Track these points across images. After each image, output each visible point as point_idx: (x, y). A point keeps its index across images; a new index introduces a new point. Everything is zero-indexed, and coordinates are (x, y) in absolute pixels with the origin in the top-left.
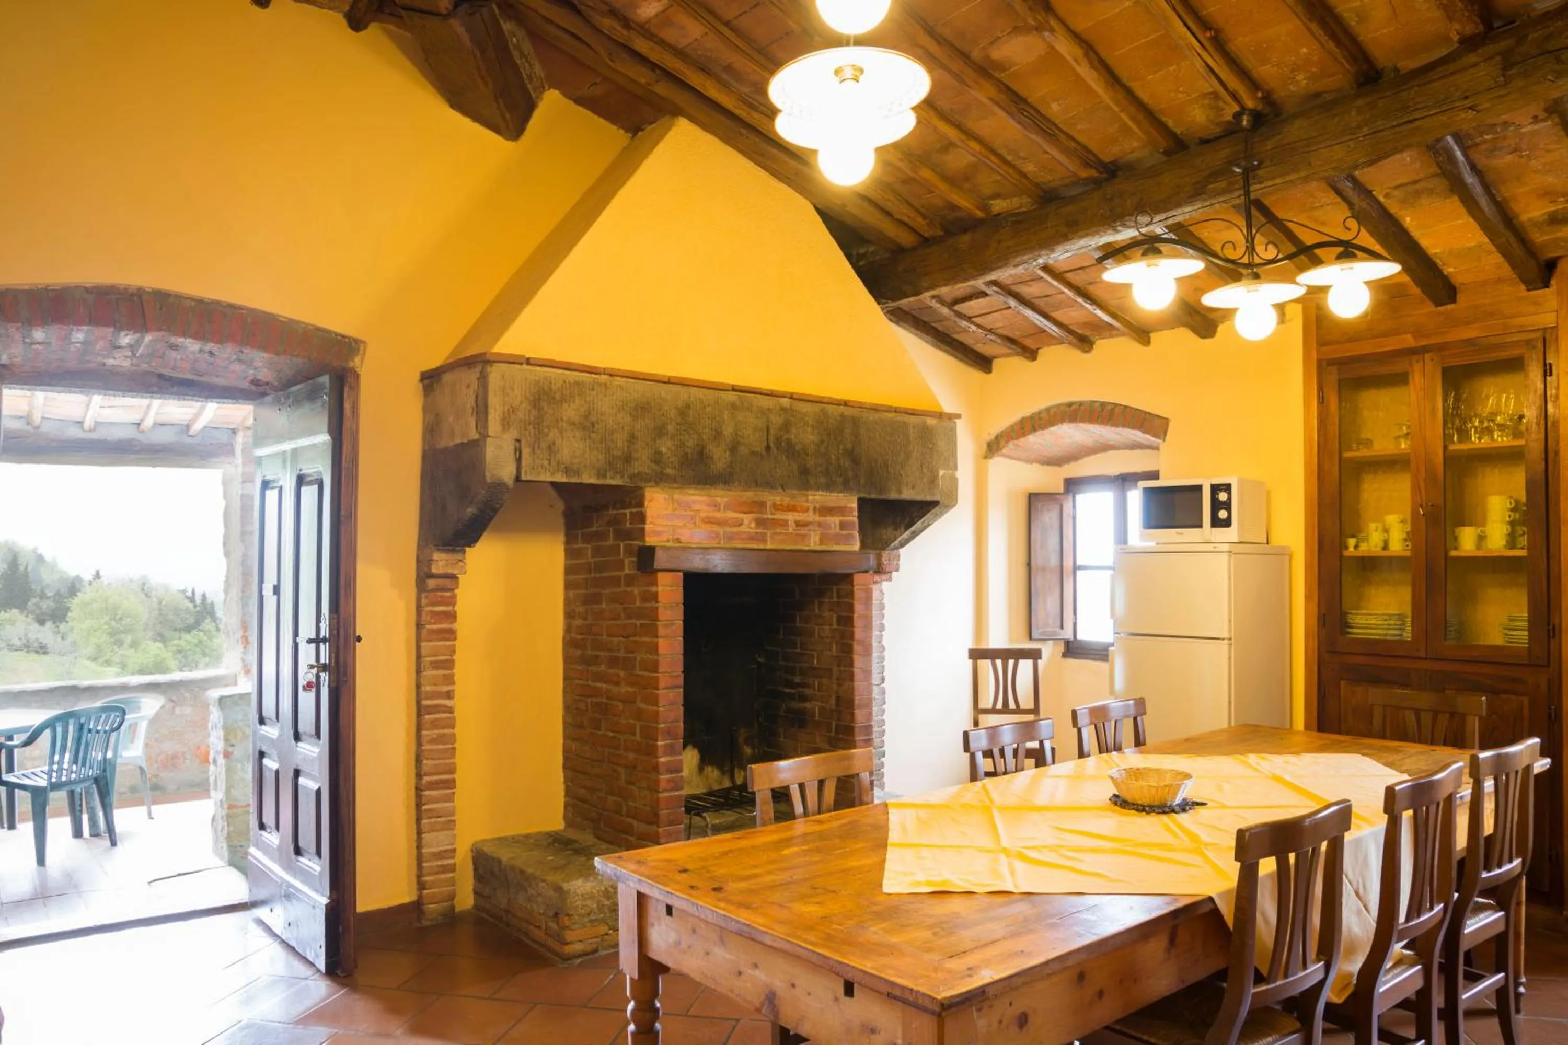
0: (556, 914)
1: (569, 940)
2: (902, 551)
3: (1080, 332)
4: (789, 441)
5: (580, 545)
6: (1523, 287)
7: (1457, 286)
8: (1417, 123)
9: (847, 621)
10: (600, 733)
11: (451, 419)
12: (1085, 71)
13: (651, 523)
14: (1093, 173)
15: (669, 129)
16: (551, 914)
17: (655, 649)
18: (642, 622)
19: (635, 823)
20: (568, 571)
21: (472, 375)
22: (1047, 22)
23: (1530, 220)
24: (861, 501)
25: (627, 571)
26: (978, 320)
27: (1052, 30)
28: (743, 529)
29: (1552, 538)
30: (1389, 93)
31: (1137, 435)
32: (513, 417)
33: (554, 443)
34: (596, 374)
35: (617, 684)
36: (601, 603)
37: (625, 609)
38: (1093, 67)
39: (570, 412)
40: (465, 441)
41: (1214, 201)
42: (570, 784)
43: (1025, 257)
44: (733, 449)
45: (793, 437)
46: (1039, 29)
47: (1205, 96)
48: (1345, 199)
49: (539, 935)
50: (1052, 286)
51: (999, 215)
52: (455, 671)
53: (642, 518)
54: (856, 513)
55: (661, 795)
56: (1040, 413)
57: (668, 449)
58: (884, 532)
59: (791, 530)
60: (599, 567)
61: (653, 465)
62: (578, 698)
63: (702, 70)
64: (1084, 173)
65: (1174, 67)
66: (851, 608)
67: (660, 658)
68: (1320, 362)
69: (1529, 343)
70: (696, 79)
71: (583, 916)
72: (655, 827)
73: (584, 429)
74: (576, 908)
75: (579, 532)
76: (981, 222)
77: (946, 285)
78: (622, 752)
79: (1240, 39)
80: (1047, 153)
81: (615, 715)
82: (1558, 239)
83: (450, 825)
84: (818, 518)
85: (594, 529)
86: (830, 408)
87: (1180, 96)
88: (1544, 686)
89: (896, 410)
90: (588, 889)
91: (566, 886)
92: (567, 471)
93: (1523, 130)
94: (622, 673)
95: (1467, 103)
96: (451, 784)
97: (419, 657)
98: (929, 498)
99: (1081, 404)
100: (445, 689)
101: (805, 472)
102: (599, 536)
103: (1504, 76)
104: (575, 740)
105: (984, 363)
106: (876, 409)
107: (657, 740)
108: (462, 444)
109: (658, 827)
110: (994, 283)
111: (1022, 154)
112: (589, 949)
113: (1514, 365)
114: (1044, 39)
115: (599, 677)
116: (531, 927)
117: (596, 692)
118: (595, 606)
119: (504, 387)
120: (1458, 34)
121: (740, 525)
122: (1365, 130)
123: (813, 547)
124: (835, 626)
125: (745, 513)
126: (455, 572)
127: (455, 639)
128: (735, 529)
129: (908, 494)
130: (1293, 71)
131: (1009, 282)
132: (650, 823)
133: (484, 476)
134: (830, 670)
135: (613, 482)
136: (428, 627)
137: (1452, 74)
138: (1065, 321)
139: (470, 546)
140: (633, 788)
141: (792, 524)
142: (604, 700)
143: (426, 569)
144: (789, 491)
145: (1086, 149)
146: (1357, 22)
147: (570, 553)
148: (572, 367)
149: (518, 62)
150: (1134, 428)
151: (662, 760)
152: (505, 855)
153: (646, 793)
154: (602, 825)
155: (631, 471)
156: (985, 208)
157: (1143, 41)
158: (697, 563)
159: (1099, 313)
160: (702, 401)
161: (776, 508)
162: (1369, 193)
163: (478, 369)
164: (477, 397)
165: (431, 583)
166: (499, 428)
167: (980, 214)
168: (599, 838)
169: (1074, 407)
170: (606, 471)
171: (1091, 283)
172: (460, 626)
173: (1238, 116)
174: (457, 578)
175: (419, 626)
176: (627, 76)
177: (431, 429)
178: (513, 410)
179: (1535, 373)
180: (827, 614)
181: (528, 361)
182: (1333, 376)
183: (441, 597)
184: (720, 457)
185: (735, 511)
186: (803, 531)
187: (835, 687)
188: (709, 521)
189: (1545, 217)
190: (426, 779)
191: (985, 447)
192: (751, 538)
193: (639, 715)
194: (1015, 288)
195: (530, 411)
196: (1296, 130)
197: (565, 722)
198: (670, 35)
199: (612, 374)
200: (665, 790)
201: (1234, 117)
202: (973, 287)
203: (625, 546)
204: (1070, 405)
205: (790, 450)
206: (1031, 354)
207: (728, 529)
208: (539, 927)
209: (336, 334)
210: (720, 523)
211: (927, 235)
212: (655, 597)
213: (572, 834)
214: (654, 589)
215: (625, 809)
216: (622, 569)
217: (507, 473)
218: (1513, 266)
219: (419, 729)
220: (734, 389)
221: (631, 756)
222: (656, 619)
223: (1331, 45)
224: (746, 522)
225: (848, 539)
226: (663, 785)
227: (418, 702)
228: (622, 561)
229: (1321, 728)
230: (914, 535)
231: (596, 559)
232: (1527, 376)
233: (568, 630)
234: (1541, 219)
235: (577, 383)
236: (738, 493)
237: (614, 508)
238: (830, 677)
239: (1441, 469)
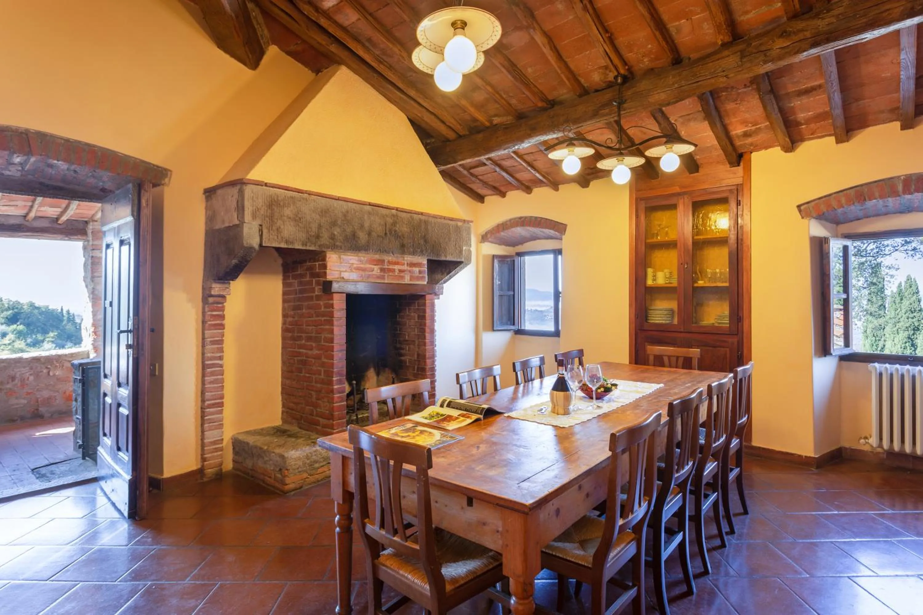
0: (280, 470)
1: (287, 483)
2: (445, 285)
3: (527, 184)
4: (395, 231)
5: (291, 281)
6: (728, 166)
7: (699, 165)
8: (700, 83)
9: (422, 317)
10: (302, 375)
11: (222, 213)
12: (547, 51)
13: (330, 269)
14: (544, 105)
15: (337, 71)
16: (278, 469)
17: (332, 332)
18: (325, 318)
19: (320, 419)
20: (284, 294)
21: (235, 191)
22: (533, 24)
23: (736, 134)
24: (429, 261)
25: (316, 293)
26: (480, 177)
27: (534, 29)
28: (374, 273)
29: (740, 278)
30: (687, 68)
31: (551, 232)
32: (258, 213)
33: (280, 228)
34: (302, 193)
35: (311, 349)
36: (303, 309)
37: (315, 312)
38: (551, 49)
39: (288, 212)
40: (231, 225)
41: (602, 119)
42: (285, 401)
43: (510, 145)
44: (369, 234)
45: (397, 229)
46: (527, 28)
47: (600, 68)
48: (658, 122)
49: (271, 481)
50: (517, 161)
51: (496, 125)
52: (224, 346)
53: (325, 267)
54: (426, 266)
55: (335, 405)
56: (506, 222)
57: (338, 233)
58: (436, 276)
59: (396, 274)
60: (301, 291)
61: (331, 241)
62: (289, 358)
63: (356, 40)
64: (540, 104)
65: (588, 52)
66: (425, 311)
67: (335, 337)
68: (637, 199)
69: (731, 191)
70: (352, 45)
71: (294, 469)
72: (331, 421)
73: (295, 220)
74: (291, 466)
75: (291, 275)
76: (488, 128)
77: (470, 158)
78: (314, 384)
79: (621, 39)
80: (524, 93)
81: (310, 366)
82: (745, 143)
83: (221, 426)
84: (409, 268)
85: (299, 272)
86: (415, 216)
87: (589, 67)
88: (736, 343)
89: (445, 218)
90: (298, 455)
91: (286, 455)
92: (287, 242)
93: (740, 91)
94: (314, 345)
95: (724, 74)
96: (221, 405)
97: (203, 339)
98: (459, 260)
99: (526, 218)
100: (218, 355)
101: (403, 246)
102: (302, 276)
103: (741, 61)
104: (288, 378)
105: (480, 198)
106: (435, 217)
107: (333, 377)
108: (229, 226)
109: (334, 421)
110: (489, 159)
111: (511, 95)
112: (298, 486)
113: (723, 201)
114: (529, 34)
115: (301, 347)
116: (266, 477)
117: (300, 354)
118: (299, 311)
119: (253, 197)
120: (722, 41)
121: (373, 271)
122: (676, 86)
123: (406, 282)
124: (417, 320)
125: (375, 265)
126: (224, 293)
127: (224, 329)
128: (370, 273)
129: (449, 258)
130: (643, 56)
131: (497, 159)
132: (329, 419)
133: (243, 243)
134: (414, 341)
135: (311, 248)
136: (210, 323)
137: (718, 59)
138: (521, 179)
139: (233, 280)
140: (320, 402)
141: (397, 271)
142: (304, 358)
143: (208, 292)
144: (396, 255)
145: (542, 92)
146: (676, 33)
147: (285, 285)
148: (289, 189)
149: (256, 27)
150: (550, 229)
151: (335, 387)
152: (251, 440)
153: (327, 404)
154: (302, 422)
155: (319, 243)
156: (491, 122)
157: (576, 37)
158: (351, 288)
159: (537, 175)
160: (354, 210)
161: (390, 263)
162: (668, 119)
163: (238, 187)
164: (238, 202)
165: (211, 300)
166: (251, 219)
167: (487, 124)
168: (300, 428)
169: (522, 219)
170: (307, 242)
171: (535, 160)
172: (227, 322)
173: (616, 78)
174: (225, 297)
175: (204, 322)
176: (315, 40)
177: (210, 219)
178: (258, 209)
179: (733, 204)
180: (412, 314)
181: (266, 185)
182: (643, 205)
183: (216, 307)
184: (362, 237)
185: (370, 264)
186: (402, 274)
187: (417, 349)
188: (358, 269)
189: (742, 133)
190: (207, 403)
191: (481, 237)
192: (378, 277)
193: (323, 365)
194: (499, 162)
195: (267, 210)
196: (644, 85)
197: (282, 370)
198: (341, 19)
199: (310, 193)
200: (337, 402)
201: (614, 78)
202: (479, 160)
203: (316, 281)
204: (521, 218)
205: (398, 236)
206: (503, 195)
207: (367, 273)
208: (270, 477)
209: (154, 165)
210: (364, 270)
211: (461, 134)
212: (332, 306)
213: (287, 427)
214: (331, 302)
215: (315, 413)
216: (314, 292)
217: (255, 242)
218: (726, 156)
219: (203, 376)
220: (370, 204)
221: (319, 385)
222: (333, 317)
223: (664, 43)
224: (375, 269)
225: (423, 278)
226: (336, 400)
227: (203, 362)
228: (314, 288)
229: (636, 363)
230: (451, 277)
231: (300, 288)
232: (730, 206)
233: (284, 323)
234: (740, 134)
235: (292, 197)
236: (372, 255)
237: (309, 262)
238: (414, 345)
239: (691, 247)
